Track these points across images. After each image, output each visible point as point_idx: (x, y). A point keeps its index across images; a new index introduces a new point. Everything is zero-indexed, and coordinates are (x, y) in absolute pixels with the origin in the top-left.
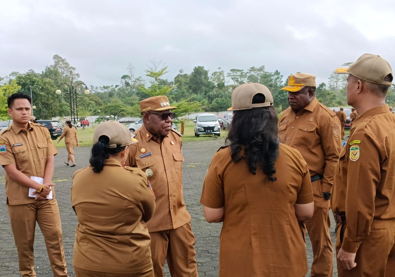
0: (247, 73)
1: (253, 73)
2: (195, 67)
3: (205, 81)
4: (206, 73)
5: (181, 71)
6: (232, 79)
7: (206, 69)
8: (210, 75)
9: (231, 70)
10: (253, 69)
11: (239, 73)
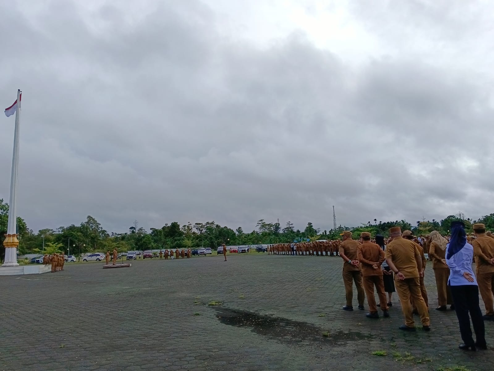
0: (205, 225)
1: (208, 225)
2: (172, 223)
3: (178, 231)
4: (179, 226)
5: (166, 225)
6: (197, 229)
7: (178, 224)
8: (181, 227)
9: (196, 224)
10: (208, 223)
11: (200, 225)
